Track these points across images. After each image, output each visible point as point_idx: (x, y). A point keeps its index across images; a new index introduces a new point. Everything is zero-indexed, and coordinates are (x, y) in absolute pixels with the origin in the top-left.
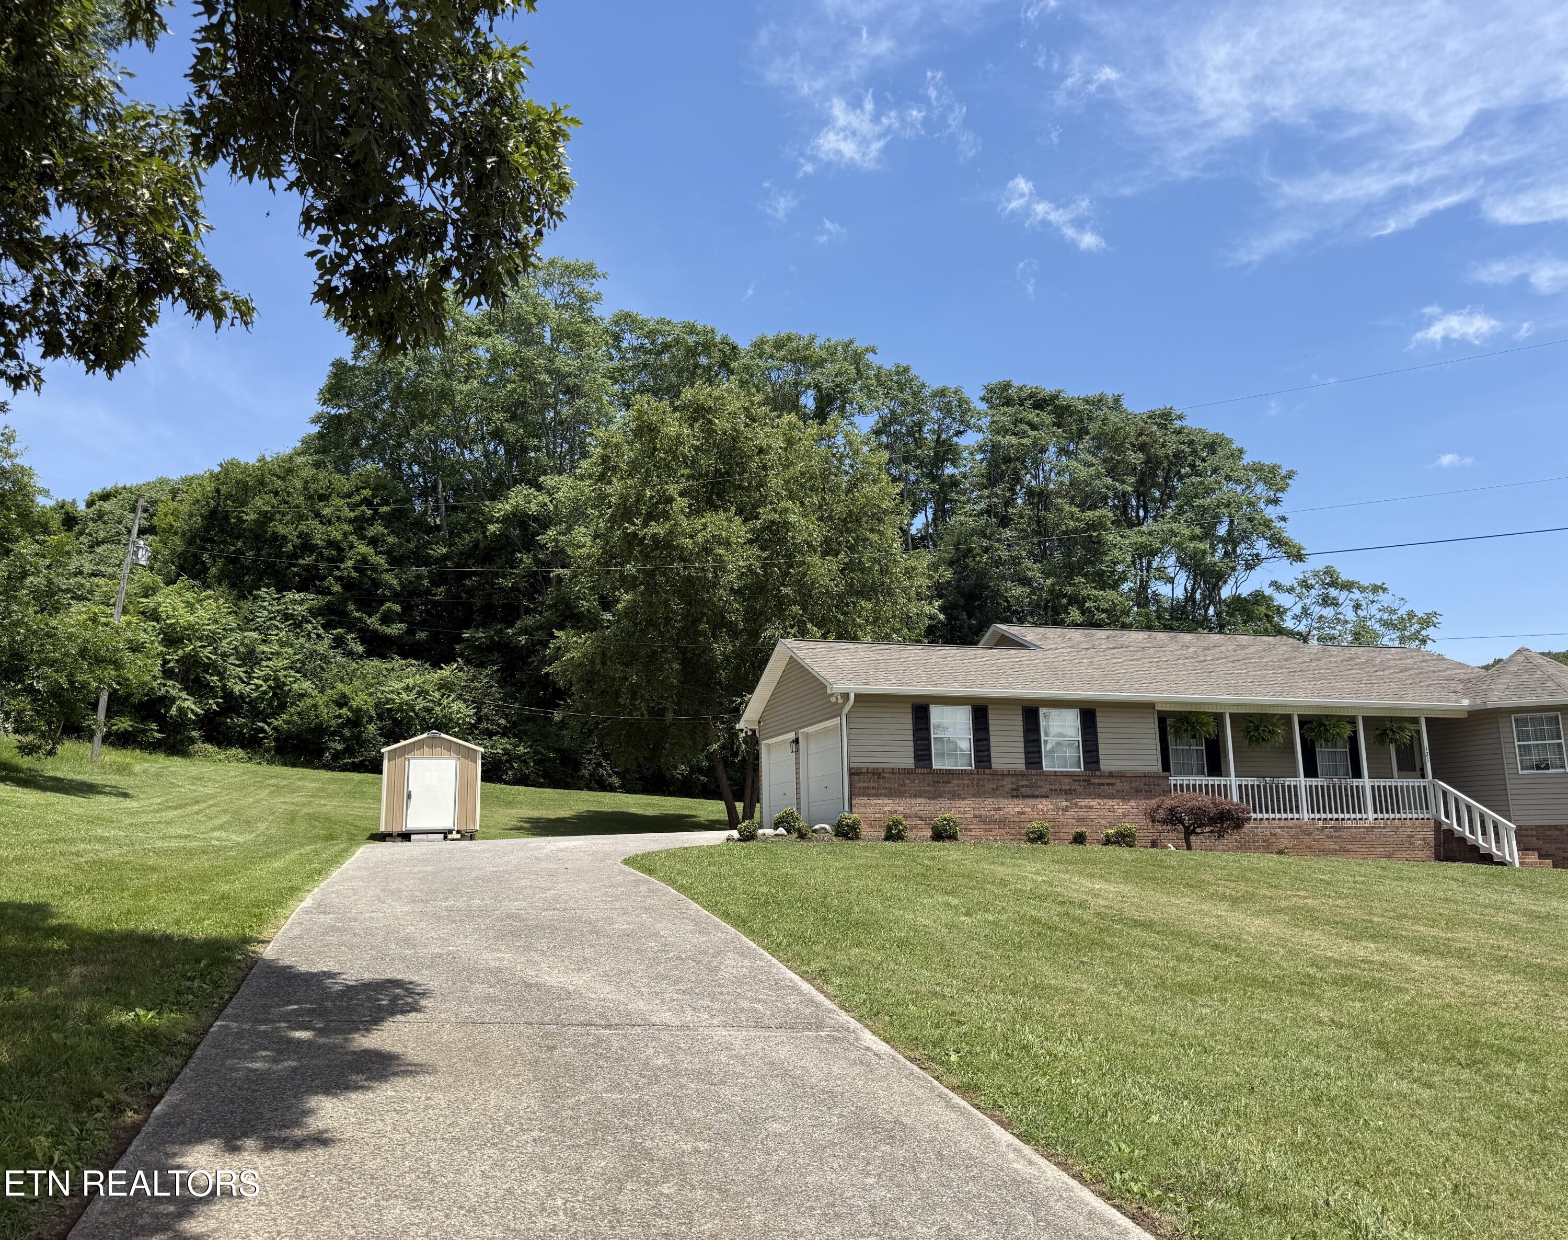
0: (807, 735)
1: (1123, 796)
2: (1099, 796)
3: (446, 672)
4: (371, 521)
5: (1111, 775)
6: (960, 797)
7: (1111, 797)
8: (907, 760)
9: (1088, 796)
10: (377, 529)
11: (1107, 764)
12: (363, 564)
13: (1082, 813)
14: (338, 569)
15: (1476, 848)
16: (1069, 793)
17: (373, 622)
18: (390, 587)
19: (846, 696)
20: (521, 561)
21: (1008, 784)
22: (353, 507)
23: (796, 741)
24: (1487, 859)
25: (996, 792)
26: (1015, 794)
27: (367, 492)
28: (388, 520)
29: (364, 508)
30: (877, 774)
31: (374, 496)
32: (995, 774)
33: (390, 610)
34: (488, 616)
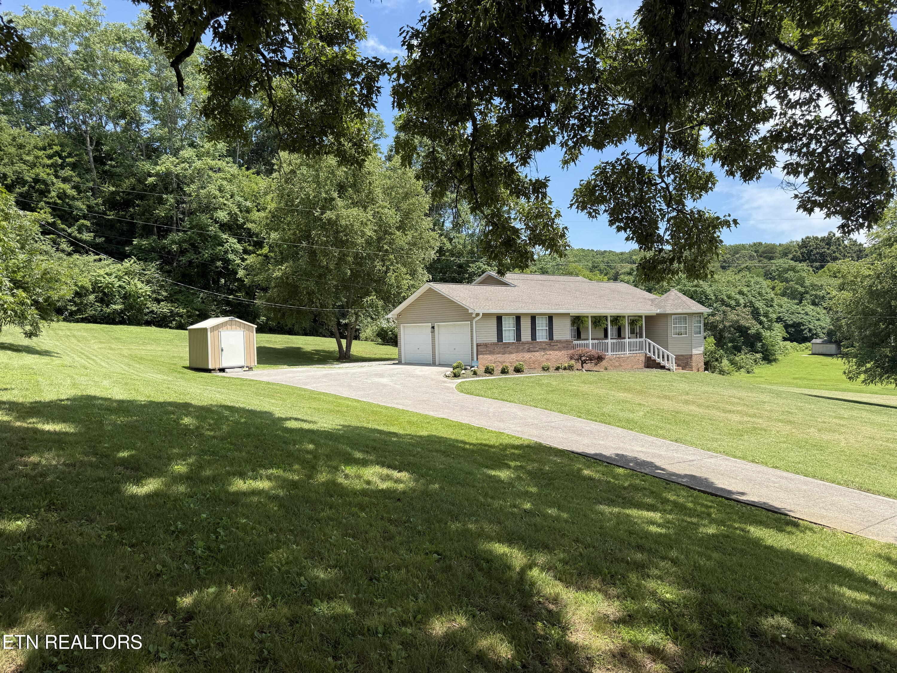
0: (439, 326)
1: (560, 349)
2: (553, 350)
3: (127, 263)
4: (62, 167)
5: (557, 341)
6: (512, 353)
7: (556, 350)
8: (495, 339)
9: (550, 350)
10: (67, 172)
11: (555, 338)
12: (62, 196)
13: (548, 356)
14: (46, 197)
15: (659, 364)
16: (544, 349)
17: (73, 230)
18: (81, 210)
19: (478, 315)
20: (167, 200)
21: (526, 347)
22: (50, 157)
23: (433, 327)
24: (663, 367)
25: (523, 351)
26: (529, 351)
27: (56, 148)
28: (74, 166)
29: (57, 158)
30: (486, 345)
31: (62, 151)
32: (523, 343)
33: (83, 225)
34: (147, 232)
